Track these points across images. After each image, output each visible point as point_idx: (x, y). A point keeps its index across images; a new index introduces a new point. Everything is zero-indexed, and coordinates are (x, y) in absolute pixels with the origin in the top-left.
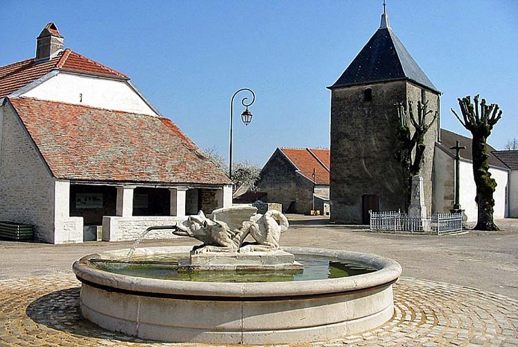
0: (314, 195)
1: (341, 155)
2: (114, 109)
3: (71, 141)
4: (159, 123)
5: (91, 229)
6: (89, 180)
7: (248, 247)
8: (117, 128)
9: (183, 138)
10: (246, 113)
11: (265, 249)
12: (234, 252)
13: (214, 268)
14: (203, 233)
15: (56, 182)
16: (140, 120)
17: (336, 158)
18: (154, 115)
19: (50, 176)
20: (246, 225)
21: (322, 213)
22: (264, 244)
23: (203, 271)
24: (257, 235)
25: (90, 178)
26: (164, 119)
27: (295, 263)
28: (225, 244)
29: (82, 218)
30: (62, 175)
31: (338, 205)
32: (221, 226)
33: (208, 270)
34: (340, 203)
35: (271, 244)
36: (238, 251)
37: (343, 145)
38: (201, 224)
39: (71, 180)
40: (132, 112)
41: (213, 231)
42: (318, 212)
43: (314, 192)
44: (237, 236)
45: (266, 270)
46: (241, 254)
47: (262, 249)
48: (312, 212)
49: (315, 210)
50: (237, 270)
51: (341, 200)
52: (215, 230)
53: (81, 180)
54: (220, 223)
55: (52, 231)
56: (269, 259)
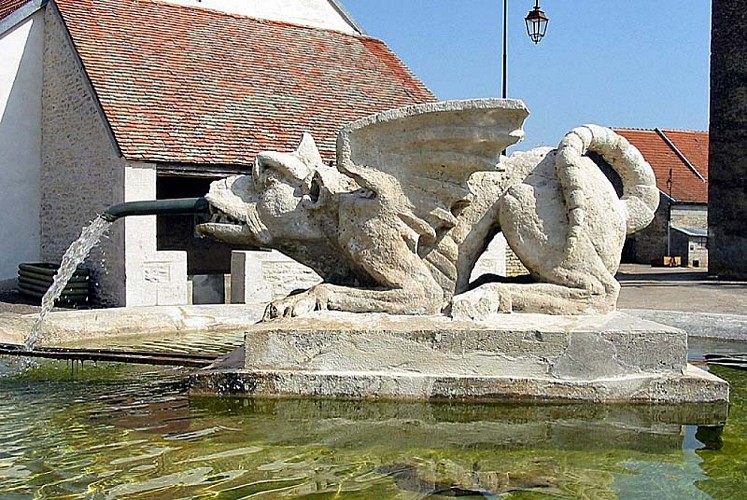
0: (672, 224)
1: (733, 125)
2: (268, 18)
3: (170, 79)
4: (358, 47)
5: (211, 282)
6: (198, 165)
7: (489, 291)
8: (270, 57)
9: (407, 79)
10: (534, 15)
11: (559, 301)
12: (430, 311)
13: (339, 389)
14: (306, 229)
15: (128, 170)
16: (319, 43)
17: (721, 131)
18: (349, 30)
19: (115, 157)
20: (483, 188)
21: (684, 263)
22: (559, 281)
23: (291, 399)
24: (529, 235)
25: (199, 160)
26: (371, 40)
27: (693, 371)
28: (392, 276)
29: (184, 254)
30: (139, 151)
31: (726, 237)
32: (374, 194)
33: (314, 398)
34: (728, 233)
35: (589, 280)
36: (447, 311)
37: (737, 102)
38: (299, 186)
39: (160, 164)
40: (304, 24)
41: (343, 217)
42: (678, 260)
43: (669, 219)
44: (447, 242)
45: (563, 402)
46: (459, 322)
47: (547, 299)
48: (667, 260)
49: (673, 256)
50: (438, 401)
51: (732, 226)
52: (354, 211)
53: (179, 164)
54: (372, 176)
55: (122, 284)
56: (579, 351)
